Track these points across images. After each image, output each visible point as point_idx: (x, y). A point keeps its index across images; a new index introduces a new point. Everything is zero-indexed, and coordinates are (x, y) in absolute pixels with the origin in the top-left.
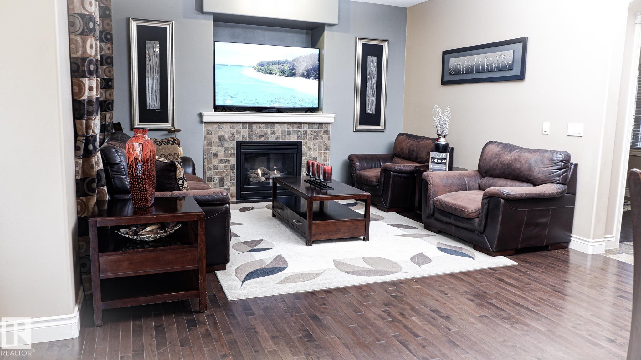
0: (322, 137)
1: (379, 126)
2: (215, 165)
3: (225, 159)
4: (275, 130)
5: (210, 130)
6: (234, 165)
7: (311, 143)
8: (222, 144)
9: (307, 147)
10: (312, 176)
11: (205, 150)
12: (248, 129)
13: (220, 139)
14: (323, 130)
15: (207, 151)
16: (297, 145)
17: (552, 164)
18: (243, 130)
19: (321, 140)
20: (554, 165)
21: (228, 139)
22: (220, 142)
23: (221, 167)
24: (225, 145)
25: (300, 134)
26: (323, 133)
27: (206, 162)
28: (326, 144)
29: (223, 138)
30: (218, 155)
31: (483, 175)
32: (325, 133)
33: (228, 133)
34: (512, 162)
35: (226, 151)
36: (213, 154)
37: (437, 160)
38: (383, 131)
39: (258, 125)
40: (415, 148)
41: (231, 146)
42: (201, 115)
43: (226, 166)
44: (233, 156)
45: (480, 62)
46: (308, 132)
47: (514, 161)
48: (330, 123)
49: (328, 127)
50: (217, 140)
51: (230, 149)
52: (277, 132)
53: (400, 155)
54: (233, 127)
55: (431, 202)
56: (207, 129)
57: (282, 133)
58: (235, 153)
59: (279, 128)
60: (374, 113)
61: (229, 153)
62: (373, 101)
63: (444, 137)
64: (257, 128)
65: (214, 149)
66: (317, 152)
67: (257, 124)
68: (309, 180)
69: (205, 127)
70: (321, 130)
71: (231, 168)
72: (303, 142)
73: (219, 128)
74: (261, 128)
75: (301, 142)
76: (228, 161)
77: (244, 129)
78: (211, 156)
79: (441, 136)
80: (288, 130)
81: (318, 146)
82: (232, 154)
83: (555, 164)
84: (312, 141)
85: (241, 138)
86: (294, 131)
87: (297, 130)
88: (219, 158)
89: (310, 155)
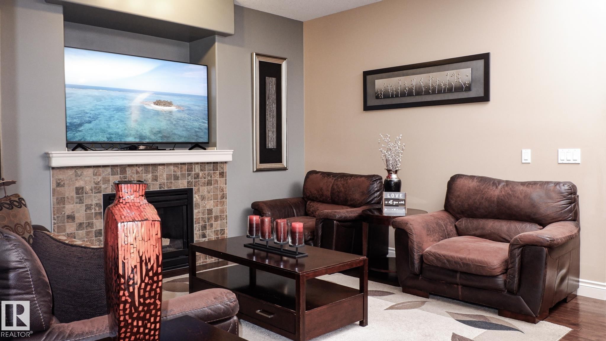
0: (217, 181)
1: (281, 164)
2: (71, 233)
3: (86, 223)
4: (158, 174)
5: (62, 179)
6: (101, 230)
7: (204, 190)
8: (81, 200)
9: (199, 195)
10: (261, 238)
11: (54, 211)
12: (120, 174)
13: (77, 193)
14: (218, 172)
15: (57, 212)
16: (186, 194)
17: (562, 198)
18: (112, 176)
19: (216, 186)
20: (564, 199)
21: (91, 192)
22: (77, 198)
23: (80, 235)
24: (87, 200)
25: (190, 179)
26: (218, 175)
27: (56, 230)
28: (222, 190)
29: (83, 190)
30: (76, 217)
31: (458, 216)
32: (221, 176)
33: (90, 182)
34: (505, 198)
35: (88, 211)
36: (67, 216)
37: (393, 202)
38: (285, 169)
39: (134, 169)
40: (342, 189)
41: (94, 202)
42: (47, 157)
43: (88, 234)
44: (98, 217)
45: (422, 83)
46: (200, 175)
47: (507, 197)
48: (226, 162)
49: (223, 167)
50: (74, 194)
51: (93, 207)
52: (160, 177)
53: (317, 198)
54: (98, 173)
55: (416, 257)
56: (56, 177)
57: (167, 179)
58: (102, 212)
59: (163, 171)
60: (275, 148)
61: (93, 213)
62: (273, 132)
63: (396, 172)
64: (133, 173)
65: (69, 208)
66: (212, 201)
67: (132, 168)
68: (250, 244)
69: (53, 175)
70: (216, 172)
71: (95, 235)
72: (195, 189)
73: (76, 176)
74: (139, 173)
75: (192, 189)
76: (90, 225)
77: (114, 176)
78: (64, 220)
79: (392, 172)
80: (175, 173)
81: (212, 194)
82: (96, 214)
83: (565, 197)
84: (206, 187)
85: (109, 189)
86: (183, 175)
87: (187, 173)
88: (77, 221)
89: (204, 207)
